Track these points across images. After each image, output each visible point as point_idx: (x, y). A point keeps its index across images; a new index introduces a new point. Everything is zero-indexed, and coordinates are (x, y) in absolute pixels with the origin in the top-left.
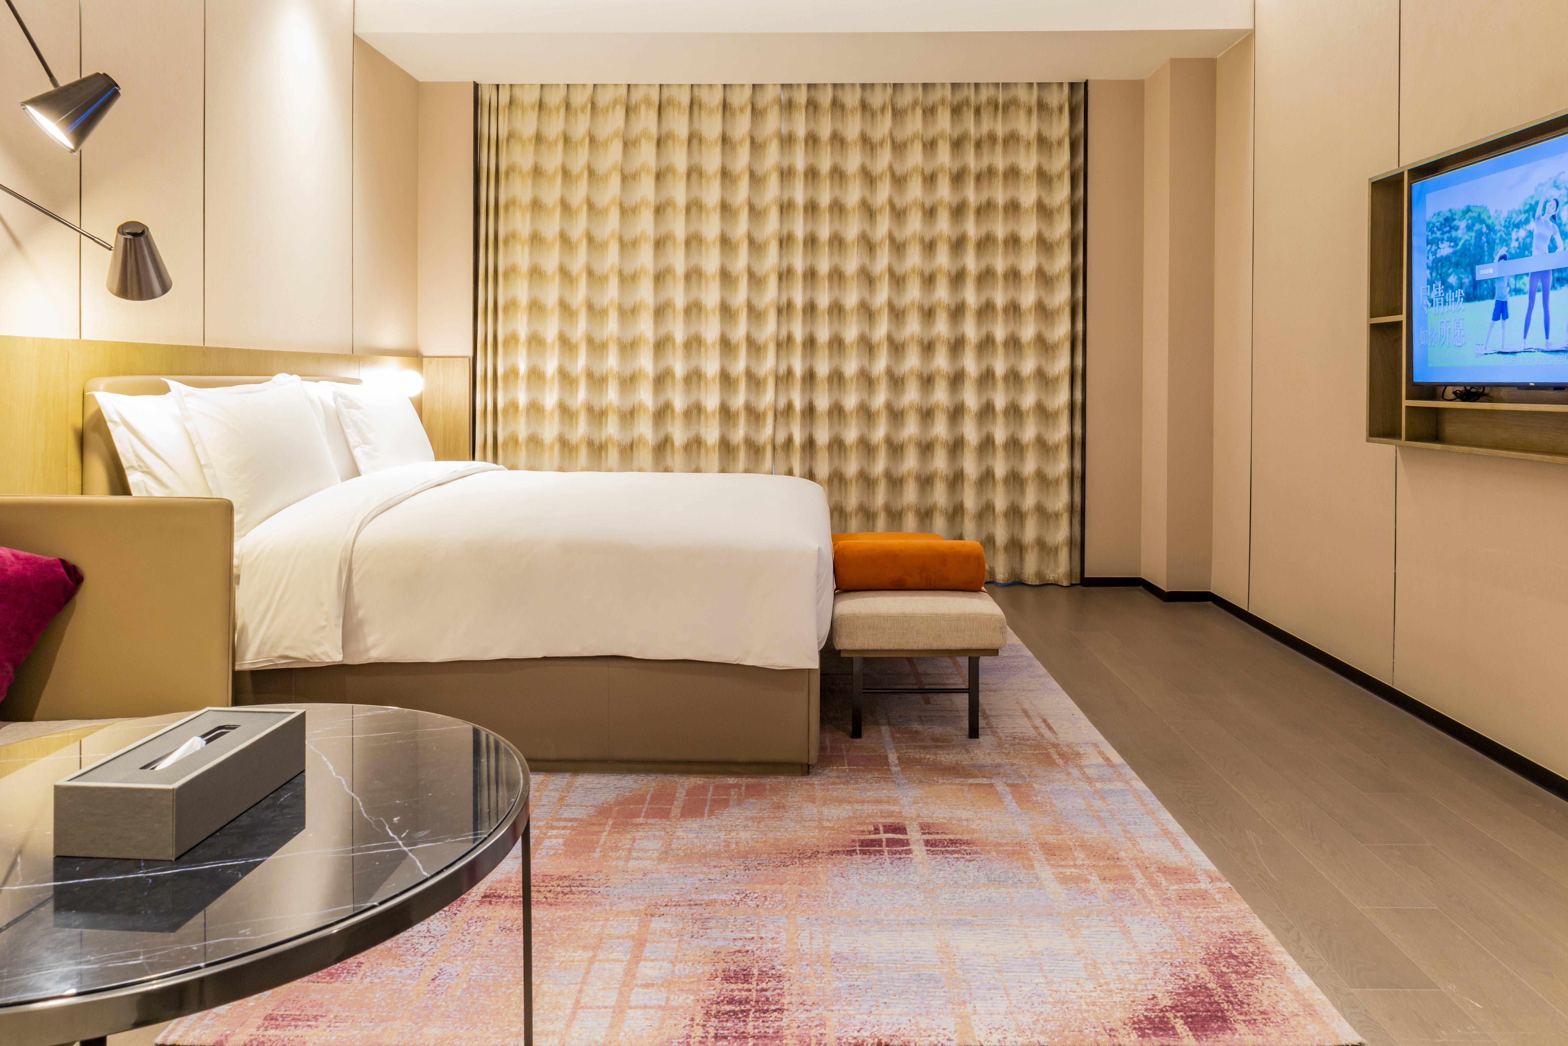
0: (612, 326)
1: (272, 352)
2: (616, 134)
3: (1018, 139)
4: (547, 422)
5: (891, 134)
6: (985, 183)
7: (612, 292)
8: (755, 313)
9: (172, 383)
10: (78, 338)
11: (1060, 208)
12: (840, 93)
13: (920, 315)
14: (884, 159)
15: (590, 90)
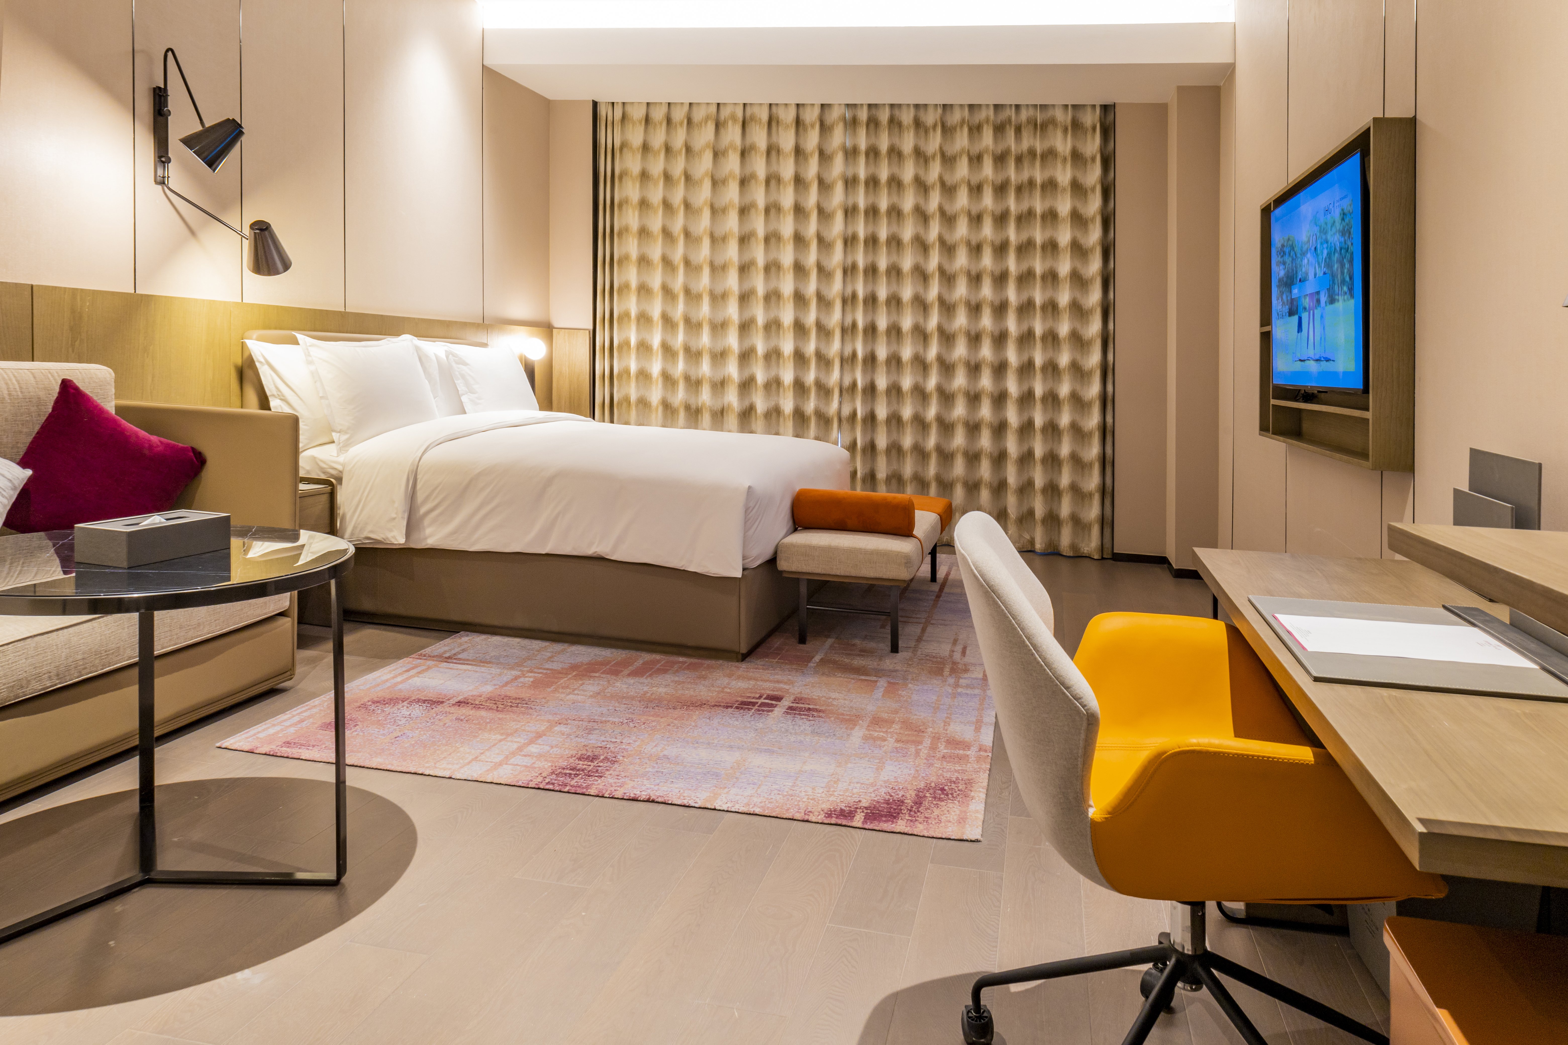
0: (705, 309)
1: (403, 318)
2: (707, 145)
3: (1056, 155)
4: (654, 388)
5: (941, 148)
6: (1026, 194)
7: (704, 280)
8: (823, 301)
9: (300, 336)
10: (241, 301)
11: (1093, 218)
12: (896, 112)
13: (967, 309)
14: (935, 171)
15: (686, 108)
